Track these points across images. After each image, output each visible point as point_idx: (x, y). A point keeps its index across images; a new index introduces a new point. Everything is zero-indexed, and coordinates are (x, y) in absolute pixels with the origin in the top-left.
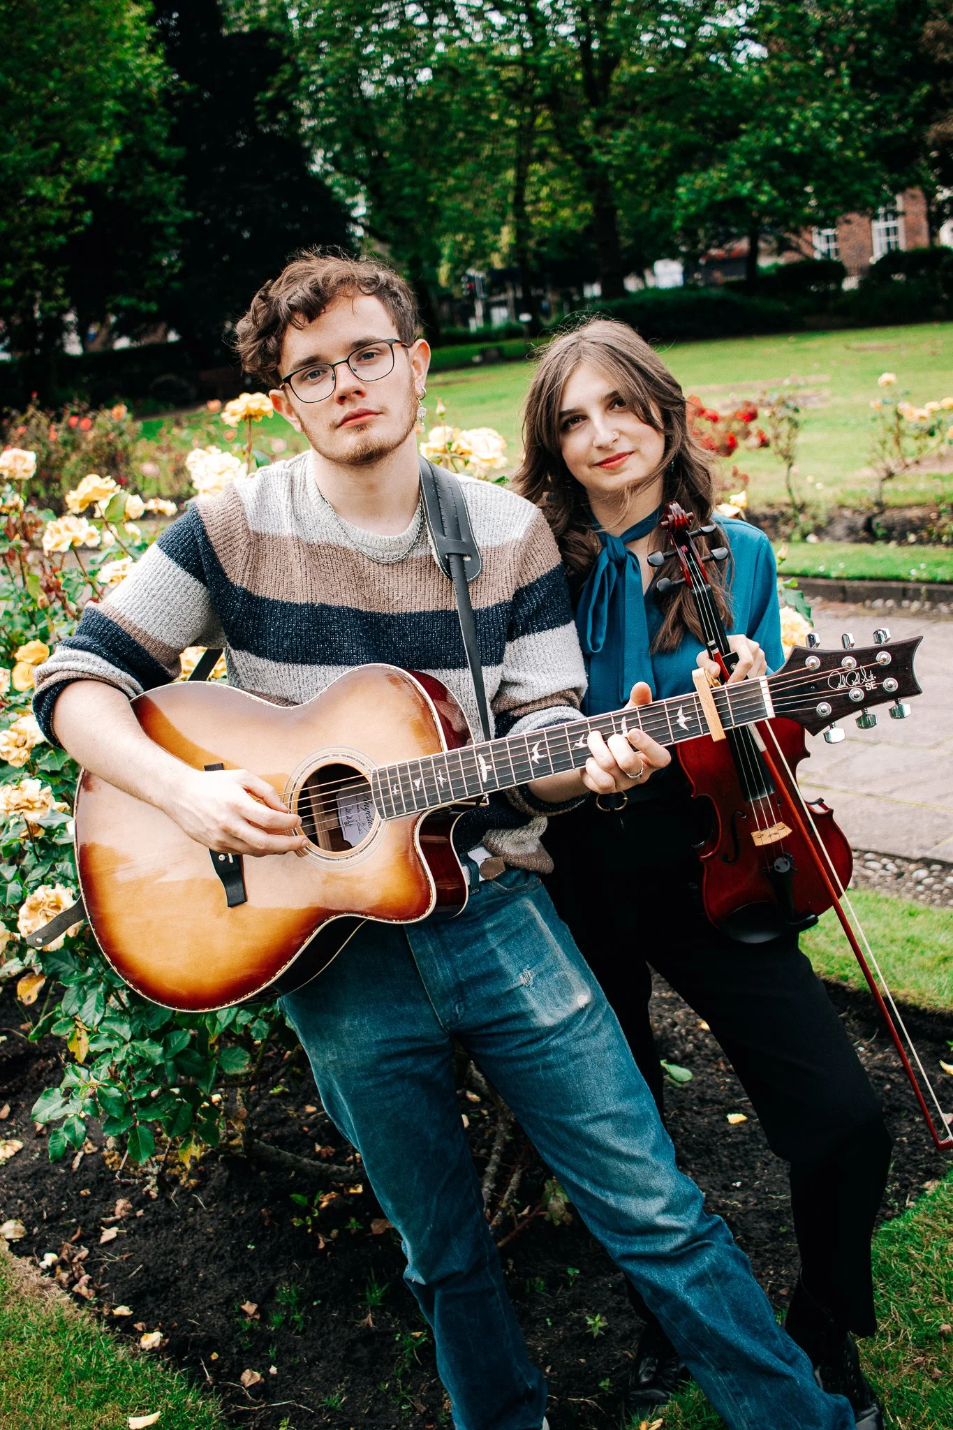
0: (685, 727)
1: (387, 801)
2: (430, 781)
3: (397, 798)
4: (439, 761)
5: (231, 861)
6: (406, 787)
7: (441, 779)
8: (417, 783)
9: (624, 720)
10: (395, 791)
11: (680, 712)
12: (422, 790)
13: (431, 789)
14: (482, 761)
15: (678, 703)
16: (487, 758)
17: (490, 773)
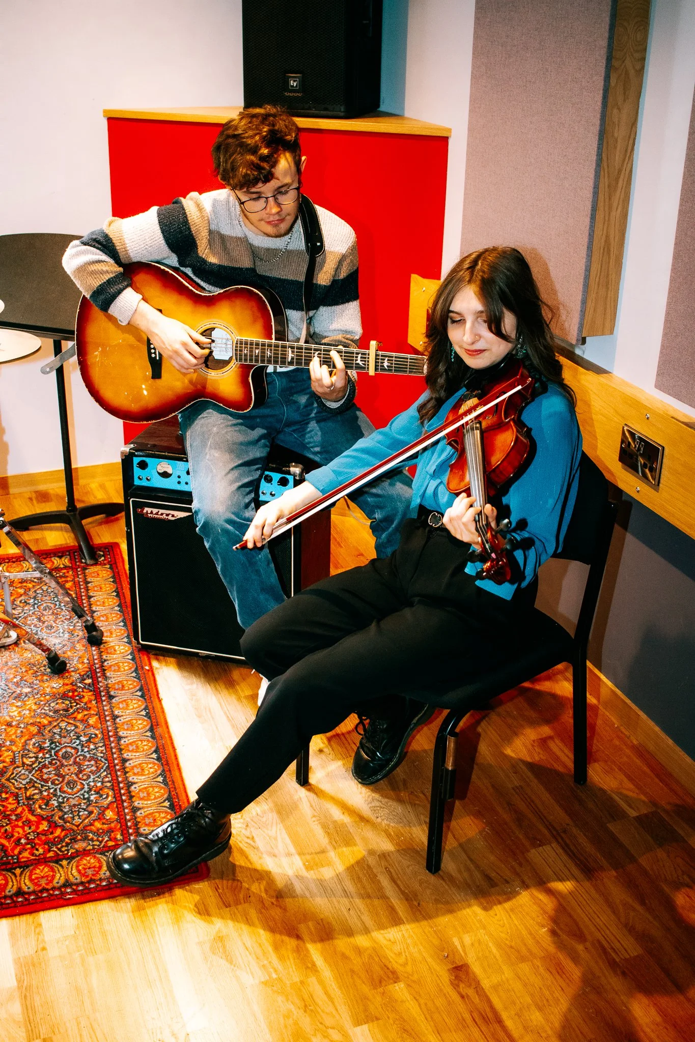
0: (386, 368)
1: (241, 355)
2: (263, 352)
3: (246, 355)
4: (270, 345)
5: (158, 358)
6: (251, 351)
7: (269, 353)
8: (257, 351)
9: (360, 355)
10: (246, 352)
11: (386, 360)
12: (258, 355)
13: (263, 356)
14: (290, 352)
15: (386, 356)
16: (293, 352)
17: (292, 358)
